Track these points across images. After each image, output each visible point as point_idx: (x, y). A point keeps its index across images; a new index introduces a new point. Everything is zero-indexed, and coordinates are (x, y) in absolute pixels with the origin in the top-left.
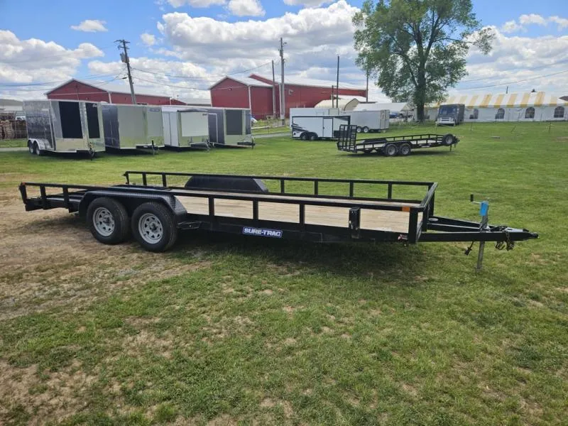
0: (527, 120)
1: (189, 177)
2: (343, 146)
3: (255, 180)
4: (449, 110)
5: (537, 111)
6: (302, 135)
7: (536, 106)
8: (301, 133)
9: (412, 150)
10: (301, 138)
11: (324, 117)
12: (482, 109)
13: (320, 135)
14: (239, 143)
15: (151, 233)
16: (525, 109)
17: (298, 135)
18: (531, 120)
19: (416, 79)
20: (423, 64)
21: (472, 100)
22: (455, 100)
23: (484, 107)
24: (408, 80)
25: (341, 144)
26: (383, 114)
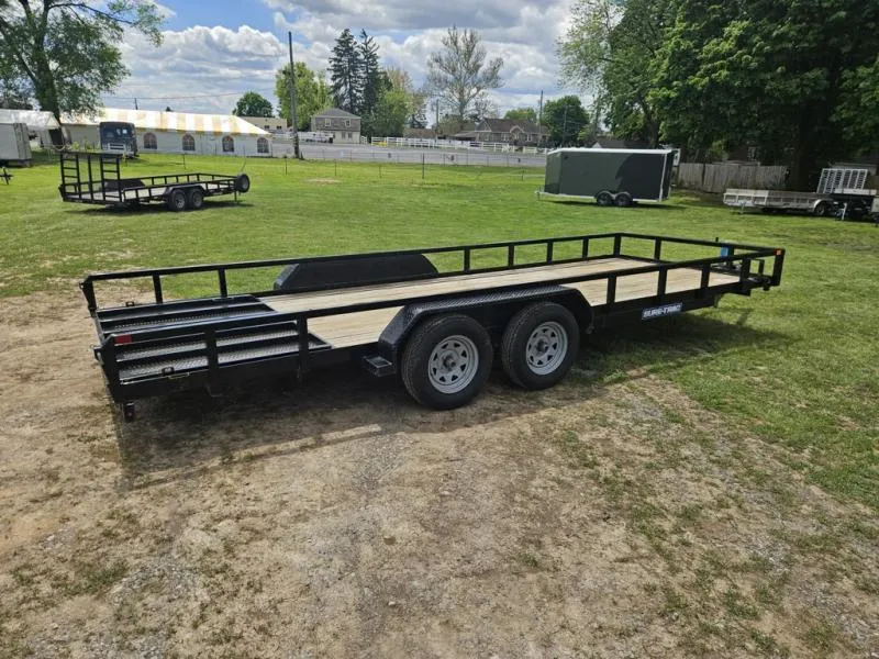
0: (225, 153)
1: (294, 266)
2: (80, 193)
3: (427, 256)
4: (112, 131)
5: (236, 142)
9: (205, 199)
12: (161, 134)
16: (221, 138)
18: (231, 153)
19: (31, 68)
20: (40, 40)
21: (139, 118)
22: (112, 115)
23: (161, 130)
24: (16, 68)
25: (70, 189)
26: (18, 130)
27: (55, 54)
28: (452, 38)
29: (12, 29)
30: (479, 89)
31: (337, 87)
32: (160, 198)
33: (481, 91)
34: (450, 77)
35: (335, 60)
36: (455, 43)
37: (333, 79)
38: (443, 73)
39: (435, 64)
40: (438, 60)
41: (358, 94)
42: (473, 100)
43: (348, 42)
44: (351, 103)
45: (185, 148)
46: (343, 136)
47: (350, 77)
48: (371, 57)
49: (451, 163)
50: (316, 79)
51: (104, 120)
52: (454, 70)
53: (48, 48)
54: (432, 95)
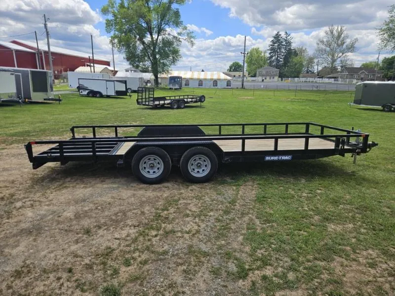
0: (214, 87)
2: (142, 102)
3: (201, 127)
4: (174, 80)
5: (219, 83)
6: (88, 93)
7: (218, 79)
8: (87, 91)
9: (186, 105)
10: (88, 95)
11: (107, 81)
12: (191, 80)
13: (104, 93)
14: (45, 99)
15: (196, 170)
16: (213, 81)
17: (85, 93)
18: (216, 87)
19: (151, 58)
20: (155, 48)
21: (185, 74)
22: (175, 73)
23: (192, 79)
24: (146, 58)
25: (140, 100)
26: (140, 80)
27: (159, 53)
28: (330, 31)
29: (146, 45)
30: (343, 54)
31: (271, 57)
32: (168, 104)
33: (344, 55)
34: (328, 49)
35: (271, 45)
36: (332, 33)
37: (270, 54)
38: (324, 47)
39: (320, 43)
40: (322, 42)
41: (281, 59)
42: (339, 59)
43: (278, 37)
44: (277, 64)
45: (199, 85)
46: (270, 79)
47: (278, 52)
48: (289, 43)
49: (316, 89)
50: (263, 54)
51: (172, 76)
52: (330, 46)
53: (157, 51)
54: (317, 58)
